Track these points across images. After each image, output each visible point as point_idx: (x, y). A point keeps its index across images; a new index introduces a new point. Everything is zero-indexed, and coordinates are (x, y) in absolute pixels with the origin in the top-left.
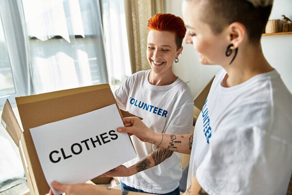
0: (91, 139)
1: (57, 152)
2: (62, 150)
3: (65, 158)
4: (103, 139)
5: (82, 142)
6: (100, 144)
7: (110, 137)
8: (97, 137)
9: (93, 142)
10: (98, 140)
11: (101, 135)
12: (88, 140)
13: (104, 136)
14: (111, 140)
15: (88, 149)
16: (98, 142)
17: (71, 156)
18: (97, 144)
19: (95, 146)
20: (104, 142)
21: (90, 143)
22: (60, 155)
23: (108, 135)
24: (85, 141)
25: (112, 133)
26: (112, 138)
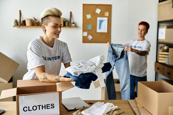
1: (27, 107)
2: (29, 107)
3: (29, 110)
4: (47, 106)
5: (38, 106)
6: (45, 109)
7: (51, 106)
8: (45, 105)
9: (42, 107)
10: (45, 107)
11: (47, 105)
12: (41, 105)
14: (51, 108)
15: (39, 109)
17: (31, 110)
19: (42, 109)
20: (47, 108)
21: (41, 107)
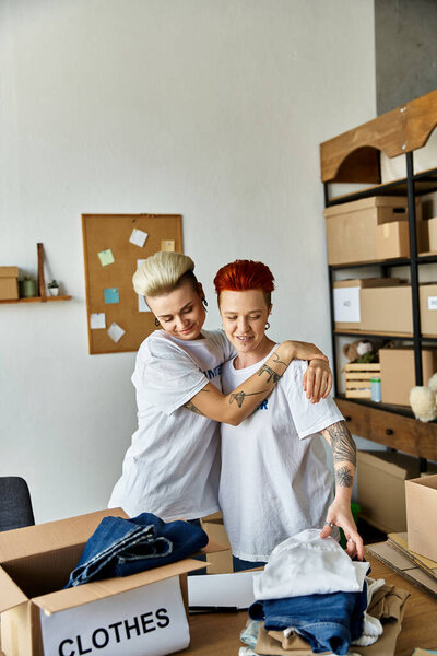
0: (126, 622)
1: (71, 641)
2: (79, 638)
3: (81, 652)
4: (144, 623)
5: (110, 627)
6: (139, 633)
7: (156, 620)
8: (136, 619)
9: (128, 629)
10: (136, 626)
11: (143, 617)
12: (120, 623)
13: (146, 619)
14: (157, 627)
15: (118, 640)
16: (135, 630)
17: (90, 650)
18: (133, 632)
19: (129, 637)
20: (146, 631)
21: (122, 629)
22: (75, 647)
23: (153, 617)
24: (115, 626)
25: (161, 614)
26: (159, 624)
